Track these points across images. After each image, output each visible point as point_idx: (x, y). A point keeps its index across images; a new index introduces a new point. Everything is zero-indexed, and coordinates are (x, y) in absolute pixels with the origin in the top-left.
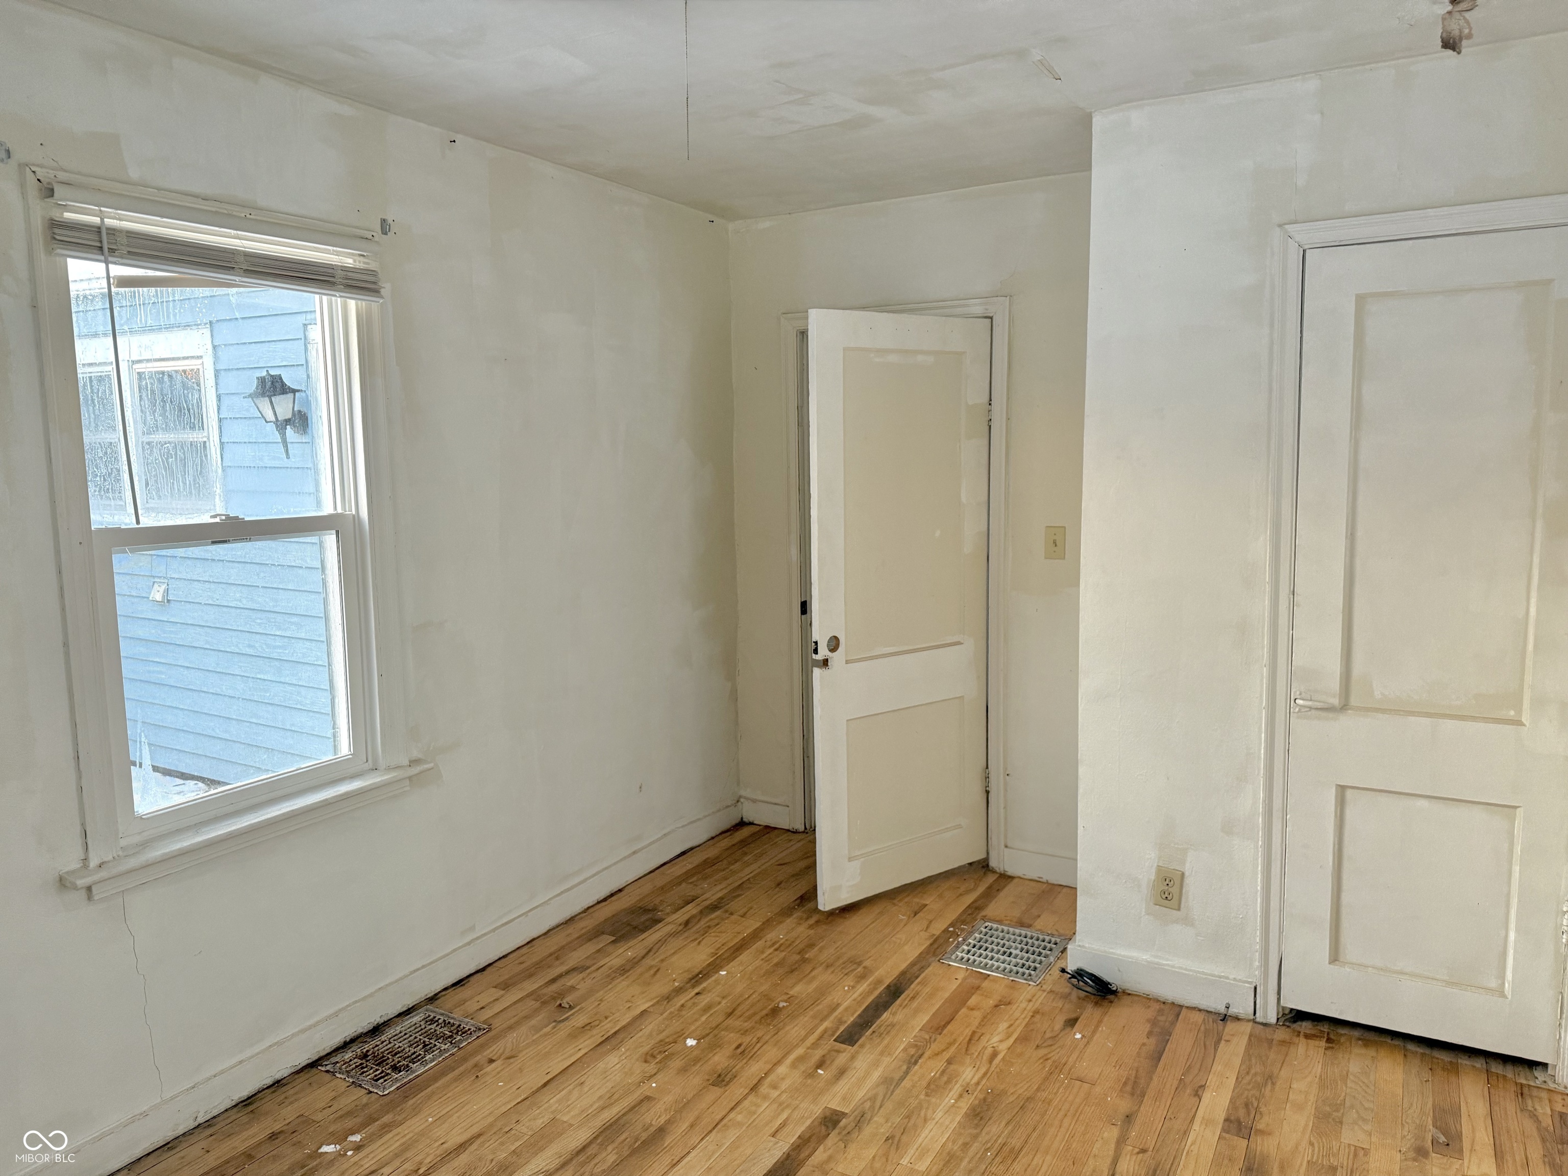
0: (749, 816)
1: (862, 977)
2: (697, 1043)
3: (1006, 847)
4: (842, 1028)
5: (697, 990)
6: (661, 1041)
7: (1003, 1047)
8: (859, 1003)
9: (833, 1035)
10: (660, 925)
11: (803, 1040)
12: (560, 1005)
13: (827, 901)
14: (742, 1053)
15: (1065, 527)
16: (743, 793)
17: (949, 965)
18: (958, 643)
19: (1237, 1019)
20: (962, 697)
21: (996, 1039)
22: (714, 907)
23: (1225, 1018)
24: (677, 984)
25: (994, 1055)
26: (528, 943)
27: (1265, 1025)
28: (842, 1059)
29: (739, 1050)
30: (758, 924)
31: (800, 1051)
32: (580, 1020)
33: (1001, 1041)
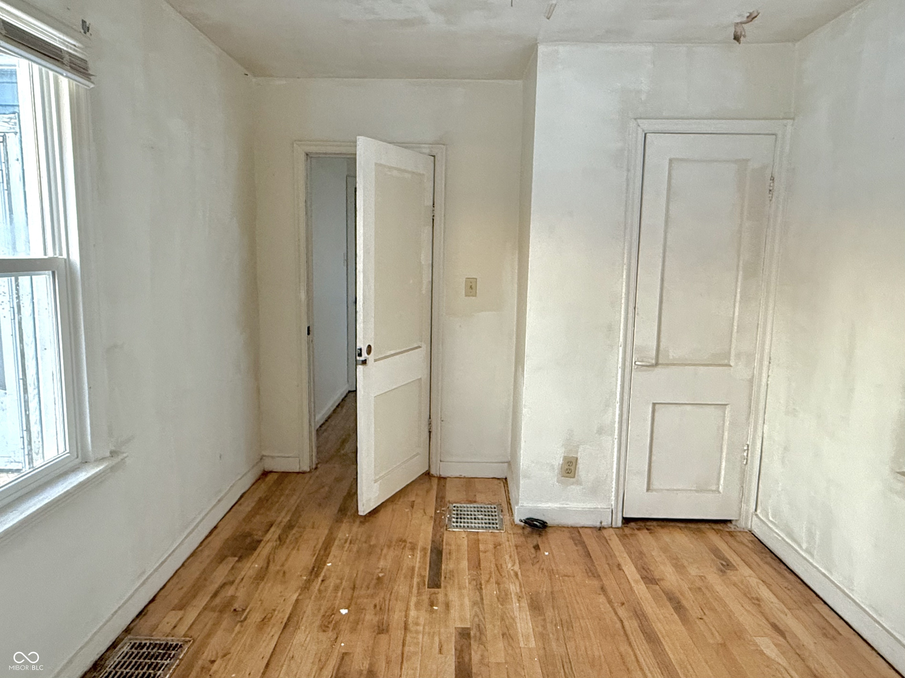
0: (268, 468)
1: (413, 549)
2: (348, 611)
3: (441, 461)
4: (427, 580)
5: (320, 579)
6: (324, 616)
7: (517, 568)
8: (424, 563)
9: (424, 585)
10: (262, 544)
11: (411, 592)
12: (235, 610)
13: (364, 509)
14: (379, 609)
15: (476, 279)
16: (264, 453)
17: (454, 531)
18: (420, 347)
19: (604, 528)
20: (421, 379)
21: (510, 565)
22: (290, 526)
23: (600, 529)
24: (305, 578)
25: (516, 574)
26: (174, 575)
27: (618, 528)
28: (441, 597)
29: (378, 608)
30: (326, 532)
31: (414, 600)
32: (256, 617)
33: (513, 566)
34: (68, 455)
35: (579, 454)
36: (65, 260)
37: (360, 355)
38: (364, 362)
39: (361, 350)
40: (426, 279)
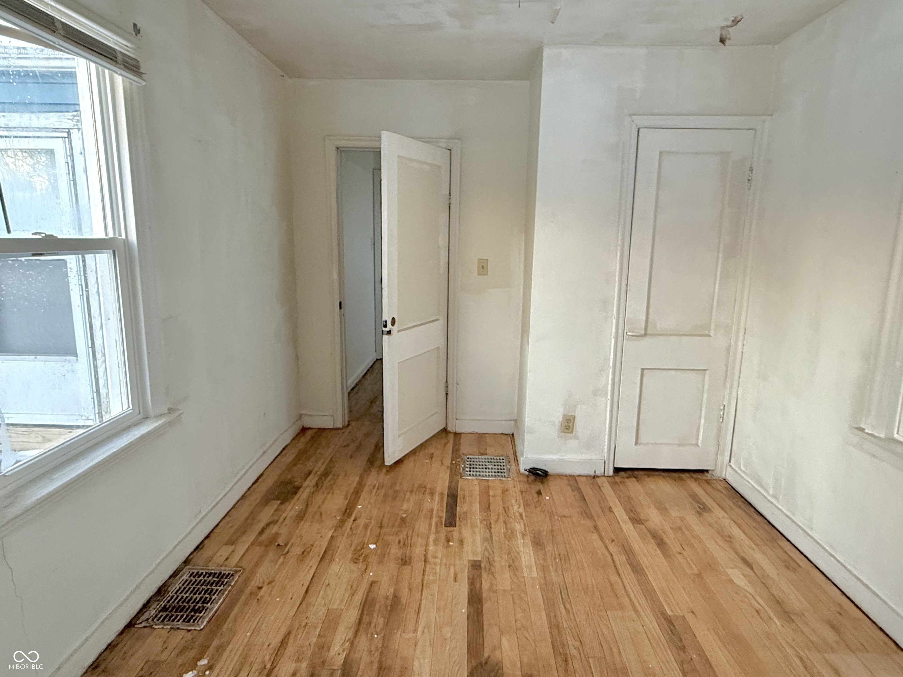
0: (307, 425)
1: (432, 494)
2: (377, 546)
3: (456, 419)
4: (444, 520)
5: (352, 518)
6: (355, 550)
7: (521, 510)
8: (441, 506)
9: (442, 524)
10: (301, 489)
11: (430, 529)
12: (279, 545)
13: (389, 460)
14: (404, 544)
15: (487, 260)
16: (303, 412)
17: (467, 479)
18: (437, 320)
19: (598, 477)
20: (439, 347)
21: (515, 508)
22: (326, 474)
23: (594, 477)
24: (338, 518)
25: (521, 515)
26: (226, 515)
27: (609, 477)
28: (456, 535)
29: (402, 544)
30: (357, 479)
31: (432, 537)
32: (297, 551)
33: (519, 508)
34: (131, 411)
35: (577, 413)
36: (124, 240)
37: (385, 326)
38: (389, 332)
39: (386, 321)
40: (443, 260)
